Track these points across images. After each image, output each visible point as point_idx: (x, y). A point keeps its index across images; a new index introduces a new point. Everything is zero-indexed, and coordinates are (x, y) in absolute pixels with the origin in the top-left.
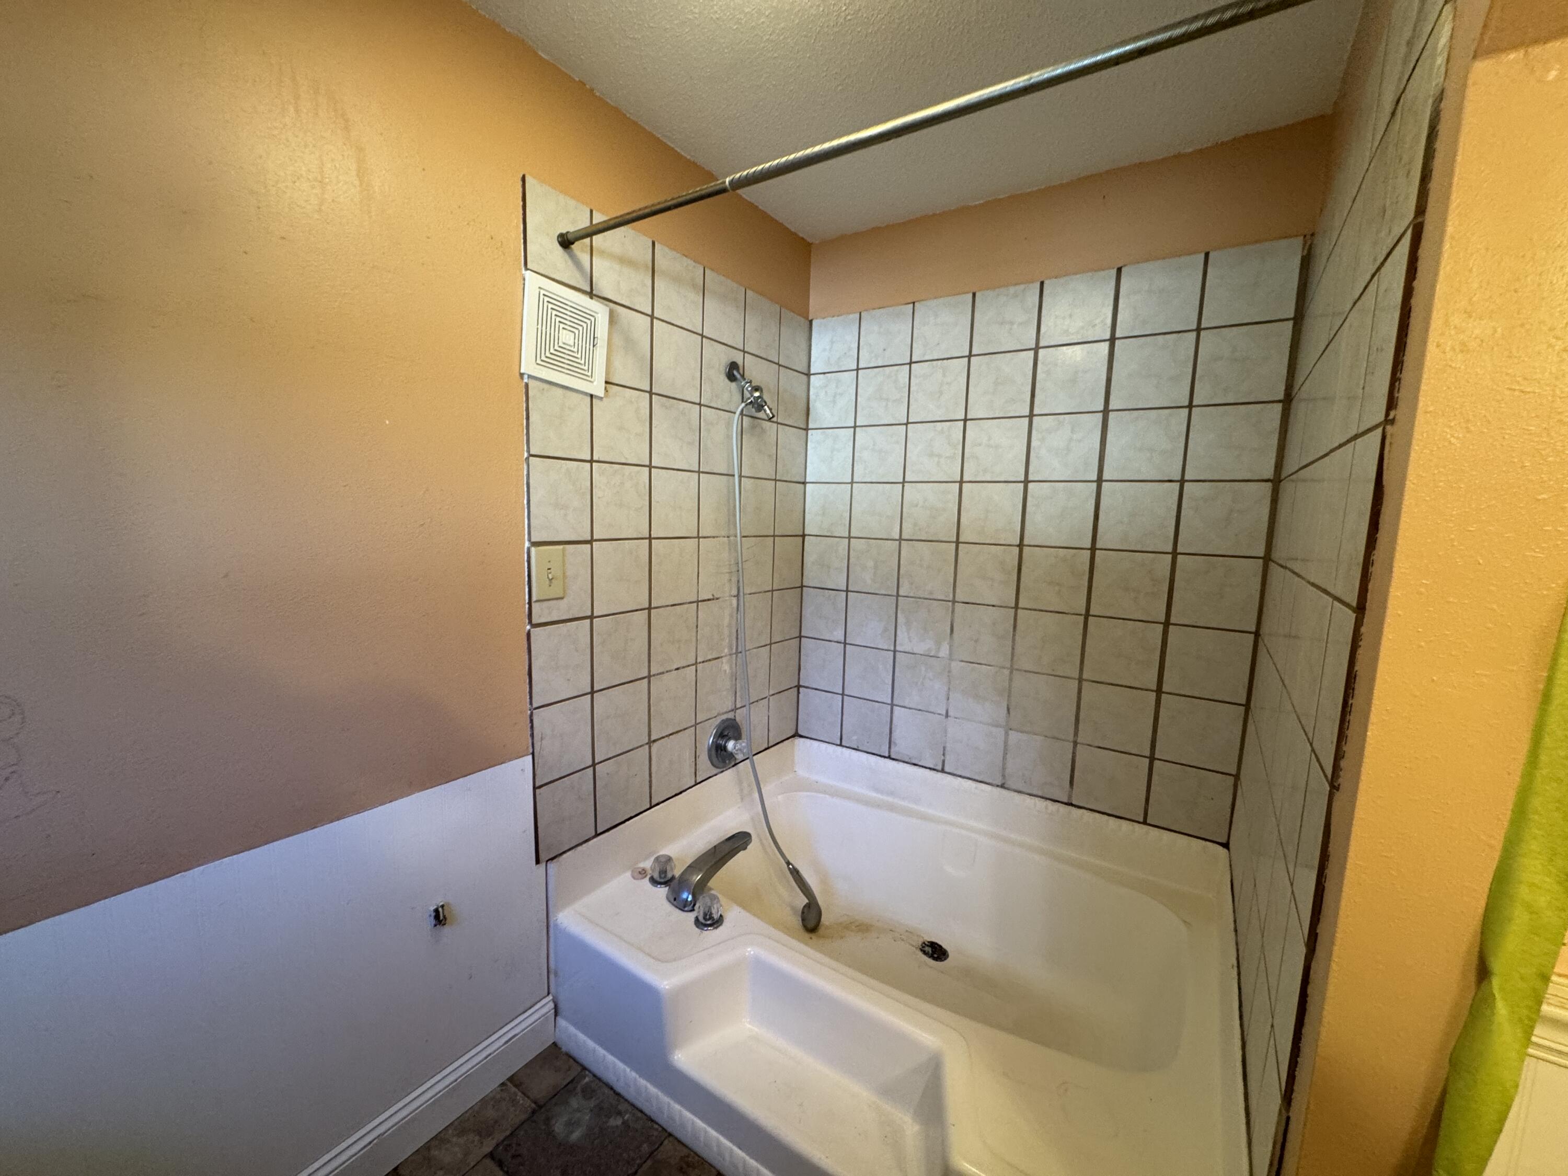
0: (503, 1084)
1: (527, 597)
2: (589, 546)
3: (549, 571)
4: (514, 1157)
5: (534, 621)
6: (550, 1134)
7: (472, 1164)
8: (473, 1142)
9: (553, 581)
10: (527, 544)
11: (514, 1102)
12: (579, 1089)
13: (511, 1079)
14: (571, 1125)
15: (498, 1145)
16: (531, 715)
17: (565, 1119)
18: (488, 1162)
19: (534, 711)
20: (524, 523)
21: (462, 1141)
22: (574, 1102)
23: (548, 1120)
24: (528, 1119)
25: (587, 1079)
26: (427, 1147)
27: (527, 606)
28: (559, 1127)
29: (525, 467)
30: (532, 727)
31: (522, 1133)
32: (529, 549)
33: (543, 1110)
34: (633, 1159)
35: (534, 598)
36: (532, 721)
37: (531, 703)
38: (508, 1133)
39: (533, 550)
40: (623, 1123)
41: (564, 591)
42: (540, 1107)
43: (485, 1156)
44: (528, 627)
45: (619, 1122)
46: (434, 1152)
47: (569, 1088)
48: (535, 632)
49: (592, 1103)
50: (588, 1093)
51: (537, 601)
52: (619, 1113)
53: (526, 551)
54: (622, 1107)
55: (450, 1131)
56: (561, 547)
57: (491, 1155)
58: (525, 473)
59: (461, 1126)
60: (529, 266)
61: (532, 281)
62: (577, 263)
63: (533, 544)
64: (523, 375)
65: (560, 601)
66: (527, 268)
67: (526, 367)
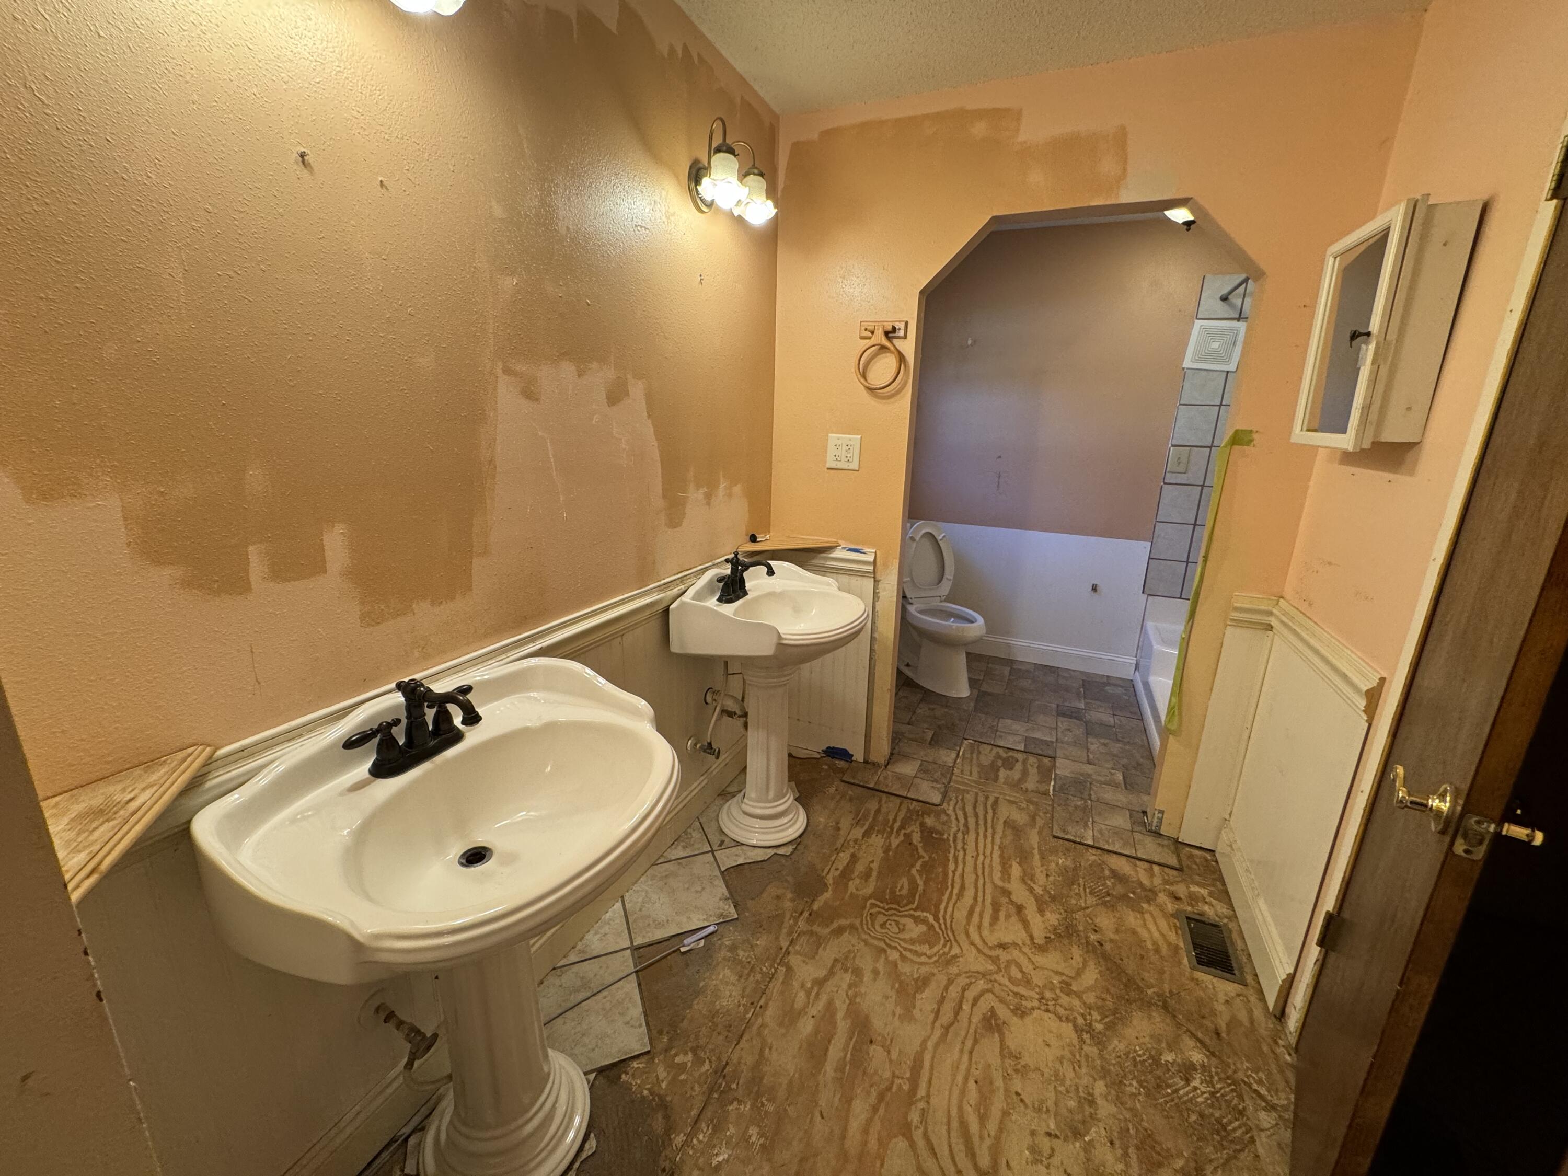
1: (1165, 470)
2: (1209, 449)
3: (1179, 459)
5: (1165, 481)
6: (1104, 687)
8: (1081, 676)
9: (1180, 464)
10: (1170, 445)
15: (1087, 680)
16: (1155, 524)
17: (1112, 688)
19: (1157, 523)
20: (1171, 435)
22: (1119, 688)
23: (1106, 685)
24: (1101, 682)
27: (1164, 474)
29: (1177, 410)
30: (1154, 530)
31: (1096, 682)
32: (1170, 447)
35: (1168, 470)
36: (1155, 527)
37: (1156, 519)
38: (1093, 680)
39: (1172, 448)
41: (1186, 471)
44: (1162, 483)
45: (1127, 698)
48: (1165, 487)
49: (1125, 692)
51: (1168, 472)
52: (1130, 698)
53: (1168, 448)
56: (1190, 448)
57: (1083, 680)
58: (1176, 413)
60: (1198, 317)
61: (1198, 323)
62: (1232, 306)
63: (1173, 446)
64: (1183, 369)
65: (1183, 475)
66: (1197, 319)
67: (1187, 363)
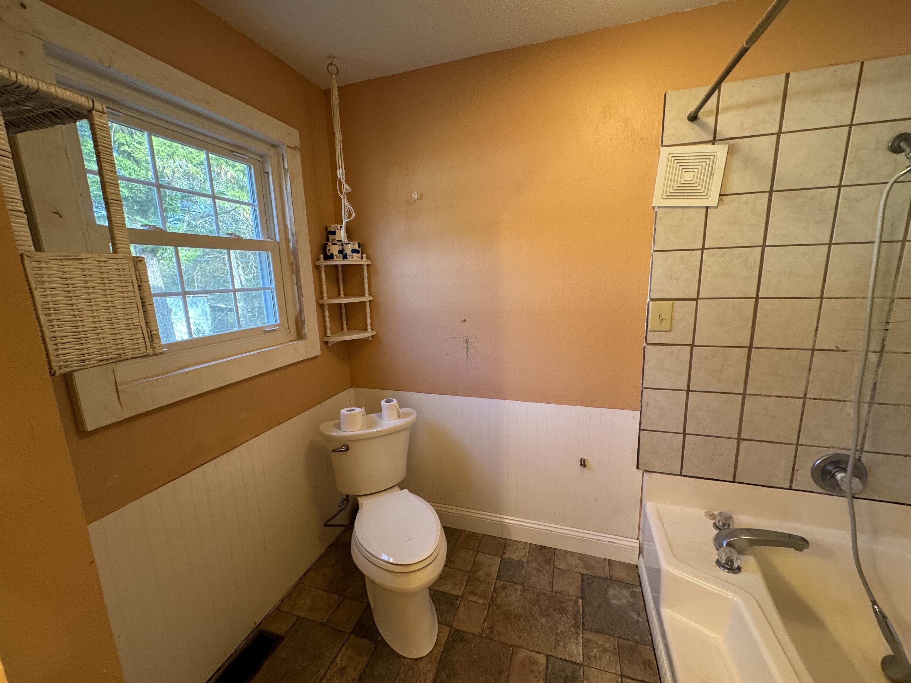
0: (605, 559)
1: (646, 328)
2: (695, 302)
3: (661, 315)
4: (588, 583)
5: (648, 342)
6: (606, 591)
7: (575, 571)
8: (580, 565)
9: (663, 321)
10: (648, 300)
11: (604, 569)
12: (631, 589)
13: (609, 560)
14: (616, 596)
15: (586, 574)
16: (642, 391)
17: (616, 593)
18: (580, 575)
19: (644, 389)
20: (648, 288)
21: (578, 561)
22: (624, 592)
23: (609, 586)
24: (602, 578)
25: (637, 590)
26: (568, 552)
27: (645, 333)
28: (611, 592)
29: (651, 257)
30: (642, 397)
31: (597, 580)
32: (649, 302)
33: (611, 581)
34: (628, 634)
35: (649, 329)
36: (642, 394)
37: (642, 385)
38: (593, 575)
39: (651, 302)
40: (636, 620)
41: (671, 328)
42: (611, 579)
43: (581, 573)
44: (645, 344)
45: (636, 617)
46: (568, 556)
47: (627, 585)
48: (648, 347)
49: (631, 600)
50: (633, 594)
51: (650, 331)
52: (639, 615)
53: (647, 303)
54: (643, 615)
55: (577, 555)
56: (671, 302)
57: (582, 575)
58: (651, 261)
59: (581, 557)
60: (663, 145)
61: (664, 151)
62: (703, 126)
63: (652, 300)
64: (654, 208)
65: (668, 333)
66: (662, 146)
67: (657, 202)
